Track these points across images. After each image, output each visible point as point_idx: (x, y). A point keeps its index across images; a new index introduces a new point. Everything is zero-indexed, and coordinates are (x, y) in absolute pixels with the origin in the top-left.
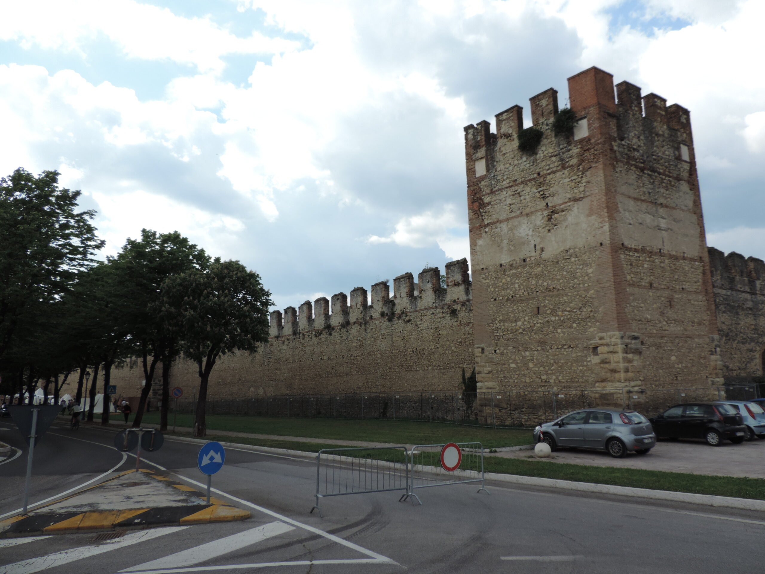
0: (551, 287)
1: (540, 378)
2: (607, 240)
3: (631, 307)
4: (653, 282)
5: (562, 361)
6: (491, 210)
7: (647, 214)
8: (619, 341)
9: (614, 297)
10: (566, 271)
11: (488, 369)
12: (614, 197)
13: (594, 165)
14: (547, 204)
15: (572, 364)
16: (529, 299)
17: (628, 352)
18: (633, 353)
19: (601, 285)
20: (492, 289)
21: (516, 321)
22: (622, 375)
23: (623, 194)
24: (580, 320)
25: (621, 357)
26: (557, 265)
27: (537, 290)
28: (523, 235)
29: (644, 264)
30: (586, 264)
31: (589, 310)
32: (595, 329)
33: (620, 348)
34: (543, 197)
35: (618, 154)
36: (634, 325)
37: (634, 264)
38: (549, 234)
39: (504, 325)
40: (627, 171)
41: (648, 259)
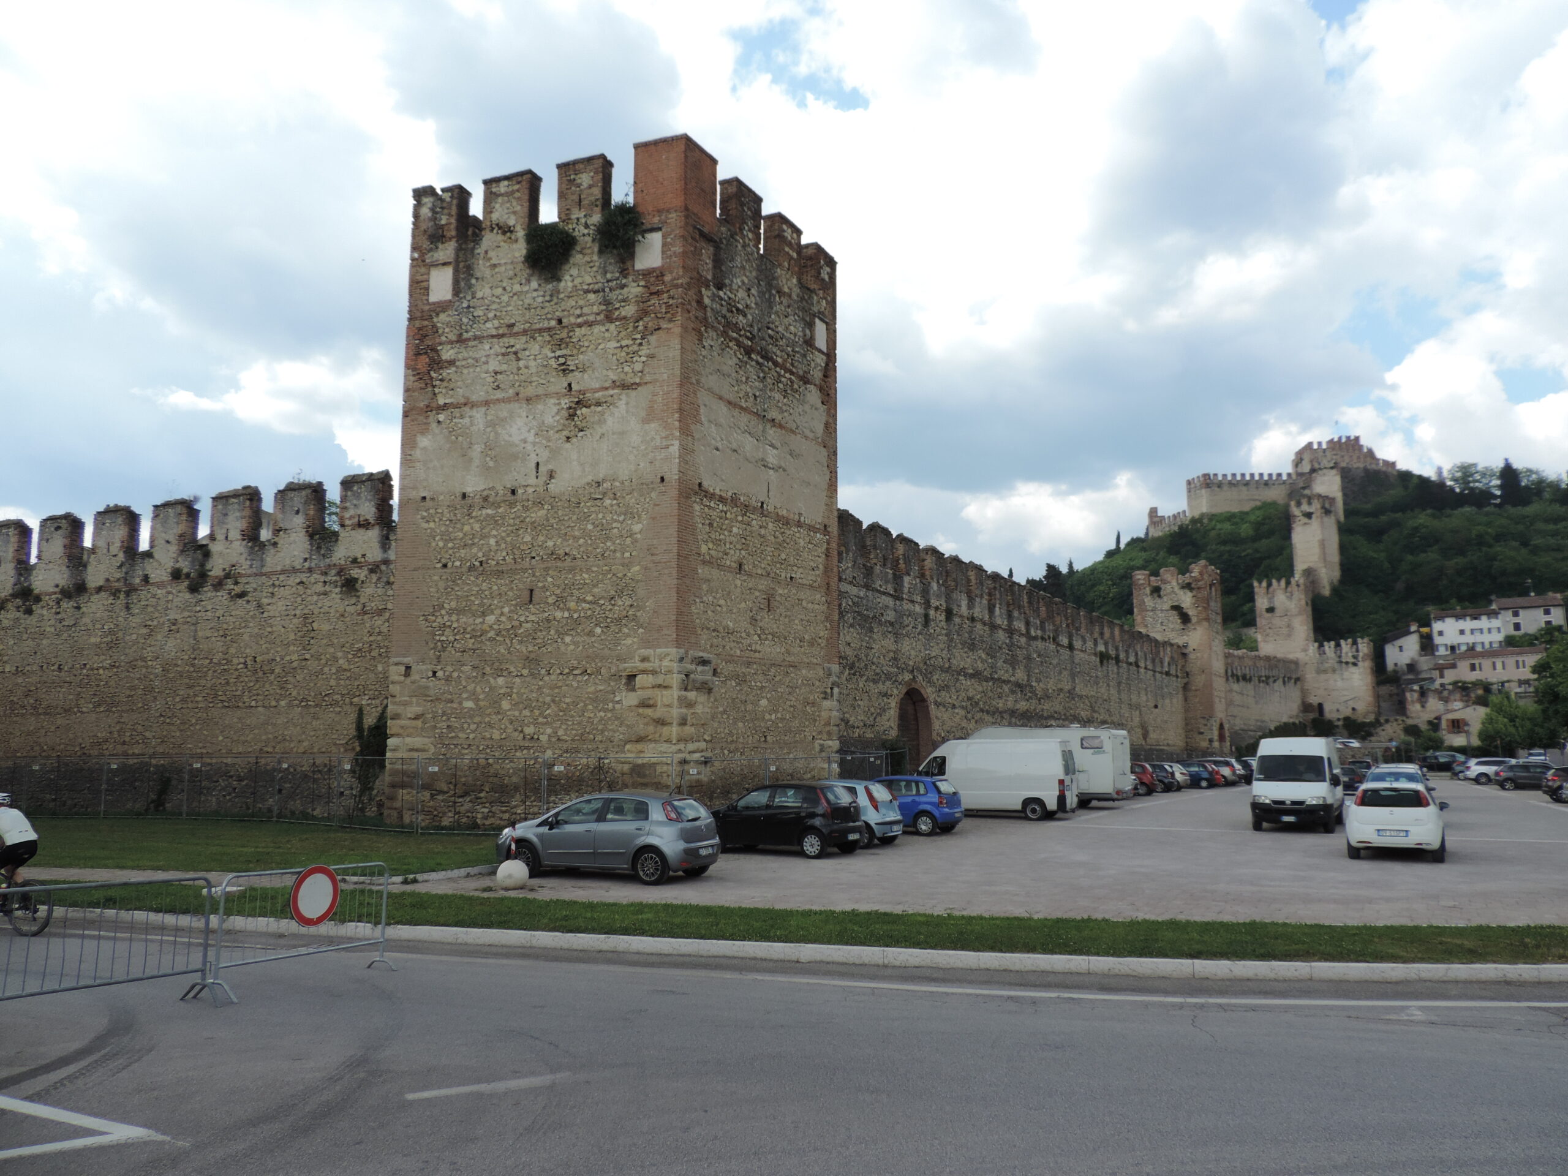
0: (561, 552)
1: (522, 731)
2: (673, 475)
3: (702, 605)
4: (745, 561)
5: (567, 700)
6: (454, 377)
7: (748, 435)
8: (675, 666)
9: (675, 581)
10: (593, 524)
11: (414, 709)
12: (695, 393)
13: (665, 326)
14: (570, 385)
15: (586, 705)
16: (513, 572)
17: (689, 688)
18: (697, 689)
19: (654, 558)
20: (441, 544)
21: (484, 614)
22: (674, 731)
23: (710, 390)
24: (609, 620)
25: (676, 697)
26: (576, 510)
27: (533, 554)
28: (516, 439)
29: (732, 527)
30: (631, 514)
31: (628, 603)
32: (635, 640)
33: (676, 679)
34: (564, 370)
35: (709, 314)
36: (704, 636)
37: (715, 525)
38: (568, 445)
39: (457, 621)
40: (723, 350)
41: (740, 518)
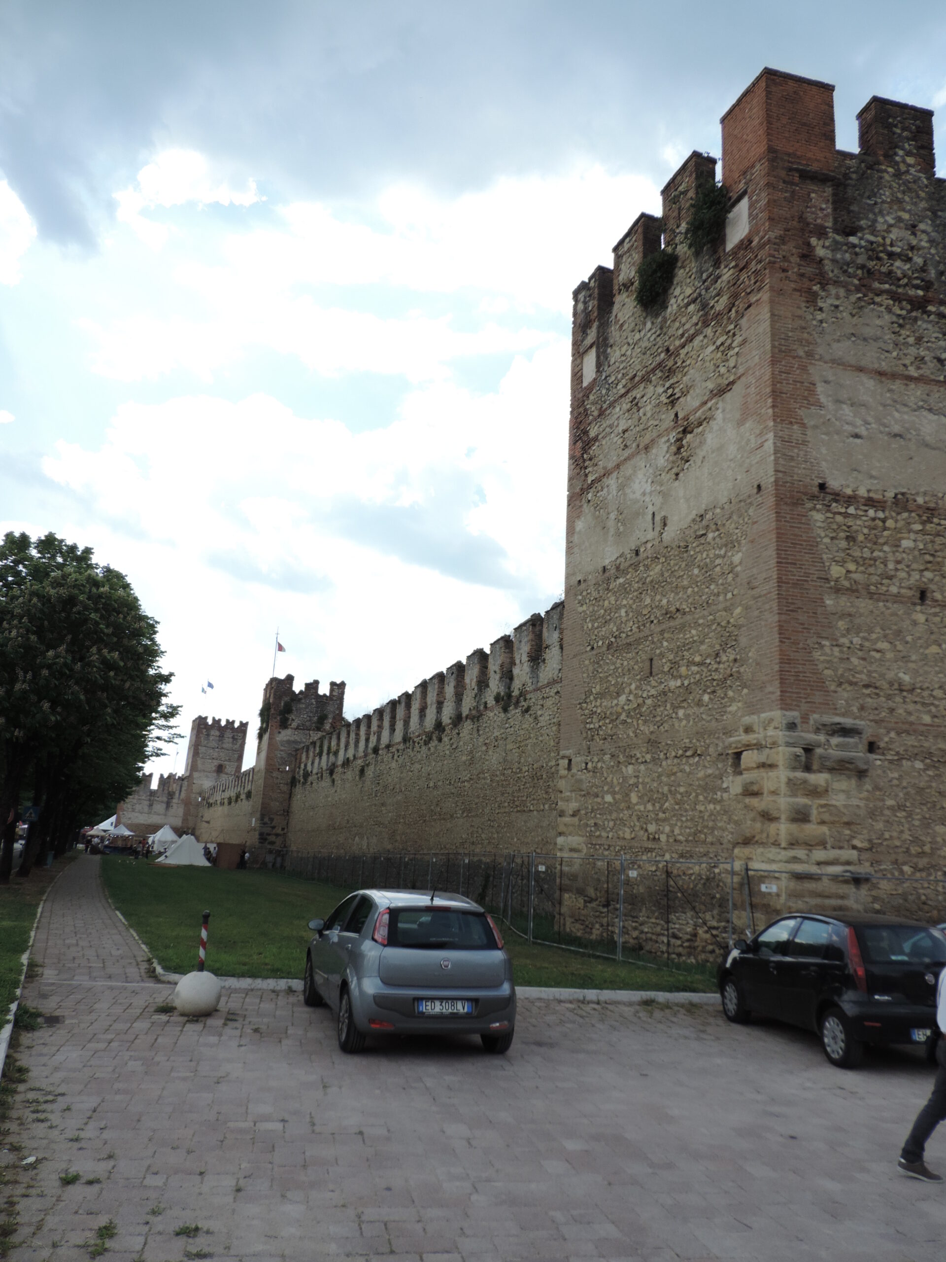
0: (673, 609)
1: (646, 830)
2: (768, 479)
3: (836, 649)
5: (682, 790)
6: (597, 453)
7: (925, 413)
8: (781, 735)
9: (776, 618)
10: (699, 566)
11: (573, 805)
12: (804, 369)
13: (755, 299)
14: (676, 415)
15: (697, 796)
16: (638, 641)
17: (815, 767)
18: (831, 770)
19: (754, 592)
20: (590, 625)
21: (618, 694)
22: (783, 829)
24: (715, 683)
25: (784, 779)
26: (685, 555)
27: (652, 619)
28: (638, 495)
29: (900, 539)
30: (731, 544)
31: (732, 657)
32: (740, 704)
33: (781, 755)
34: (672, 402)
35: (828, 266)
36: (844, 695)
37: (861, 538)
38: (677, 483)
39: (601, 705)
40: (861, 308)
41: (918, 527)
